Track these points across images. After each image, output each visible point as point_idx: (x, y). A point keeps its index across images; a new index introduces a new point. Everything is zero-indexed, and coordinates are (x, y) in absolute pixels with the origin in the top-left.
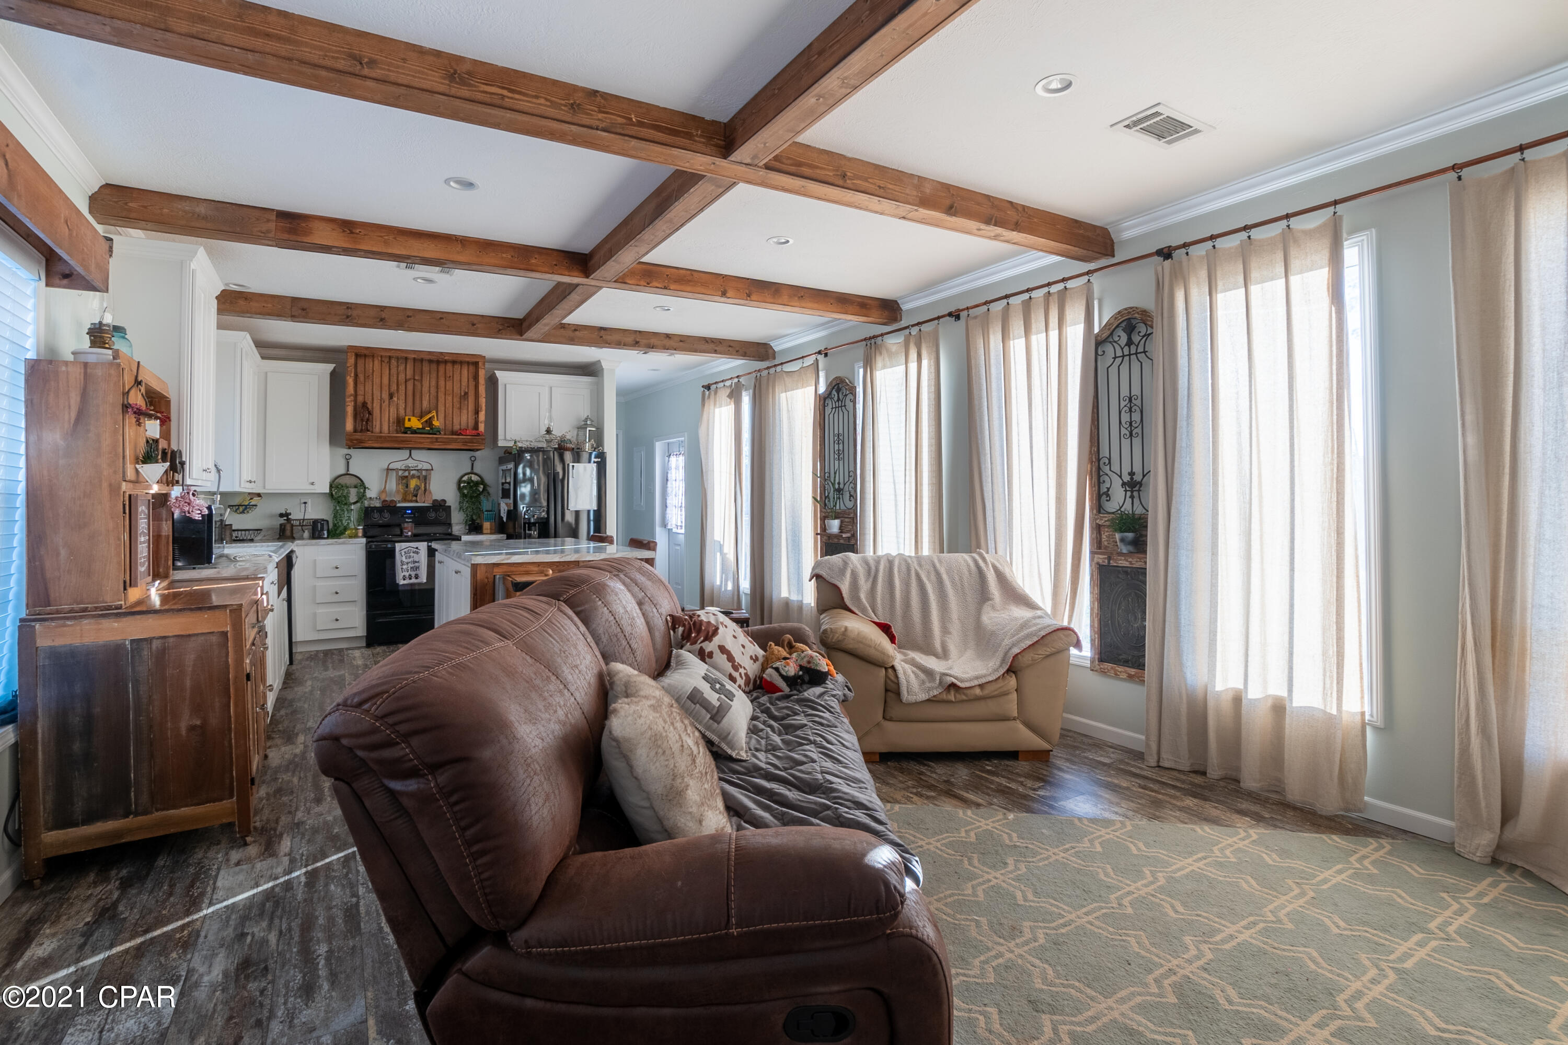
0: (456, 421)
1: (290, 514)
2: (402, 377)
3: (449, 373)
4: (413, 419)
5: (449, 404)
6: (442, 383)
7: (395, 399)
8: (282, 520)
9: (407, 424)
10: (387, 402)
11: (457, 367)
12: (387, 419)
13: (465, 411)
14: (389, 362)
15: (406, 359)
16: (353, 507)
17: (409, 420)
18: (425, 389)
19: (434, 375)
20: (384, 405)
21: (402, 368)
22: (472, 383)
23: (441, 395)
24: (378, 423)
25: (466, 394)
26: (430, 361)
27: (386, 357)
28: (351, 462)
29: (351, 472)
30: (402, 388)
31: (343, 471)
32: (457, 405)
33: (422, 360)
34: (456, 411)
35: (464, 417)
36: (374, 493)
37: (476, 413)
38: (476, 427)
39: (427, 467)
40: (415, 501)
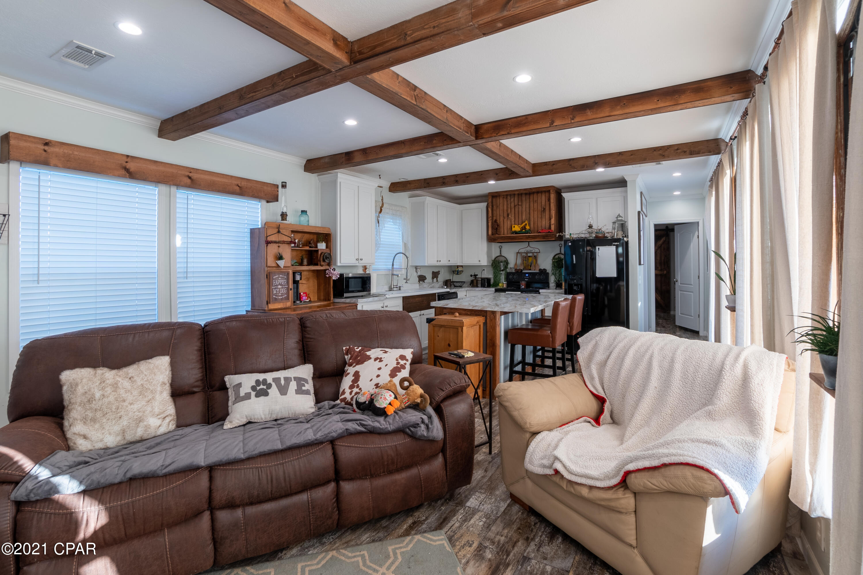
0: (539, 225)
1: (477, 275)
2: (513, 205)
3: (535, 199)
4: (516, 226)
5: (536, 216)
6: (532, 205)
7: (510, 216)
8: (473, 278)
9: (513, 229)
10: (506, 219)
11: (540, 195)
12: (506, 227)
13: (544, 219)
14: (507, 198)
15: (514, 194)
16: (502, 272)
17: (514, 227)
18: (524, 209)
19: (528, 201)
20: (505, 220)
21: (512, 200)
22: (547, 203)
23: (532, 211)
24: (503, 229)
25: (544, 209)
26: (526, 194)
27: (505, 195)
28: (503, 250)
29: (502, 255)
30: (513, 210)
31: (499, 254)
32: (539, 216)
33: (522, 194)
34: (539, 220)
35: (544, 223)
36: (511, 265)
37: (550, 219)
38: (550, 228)
39: (537, 251)
40: (530, 270)
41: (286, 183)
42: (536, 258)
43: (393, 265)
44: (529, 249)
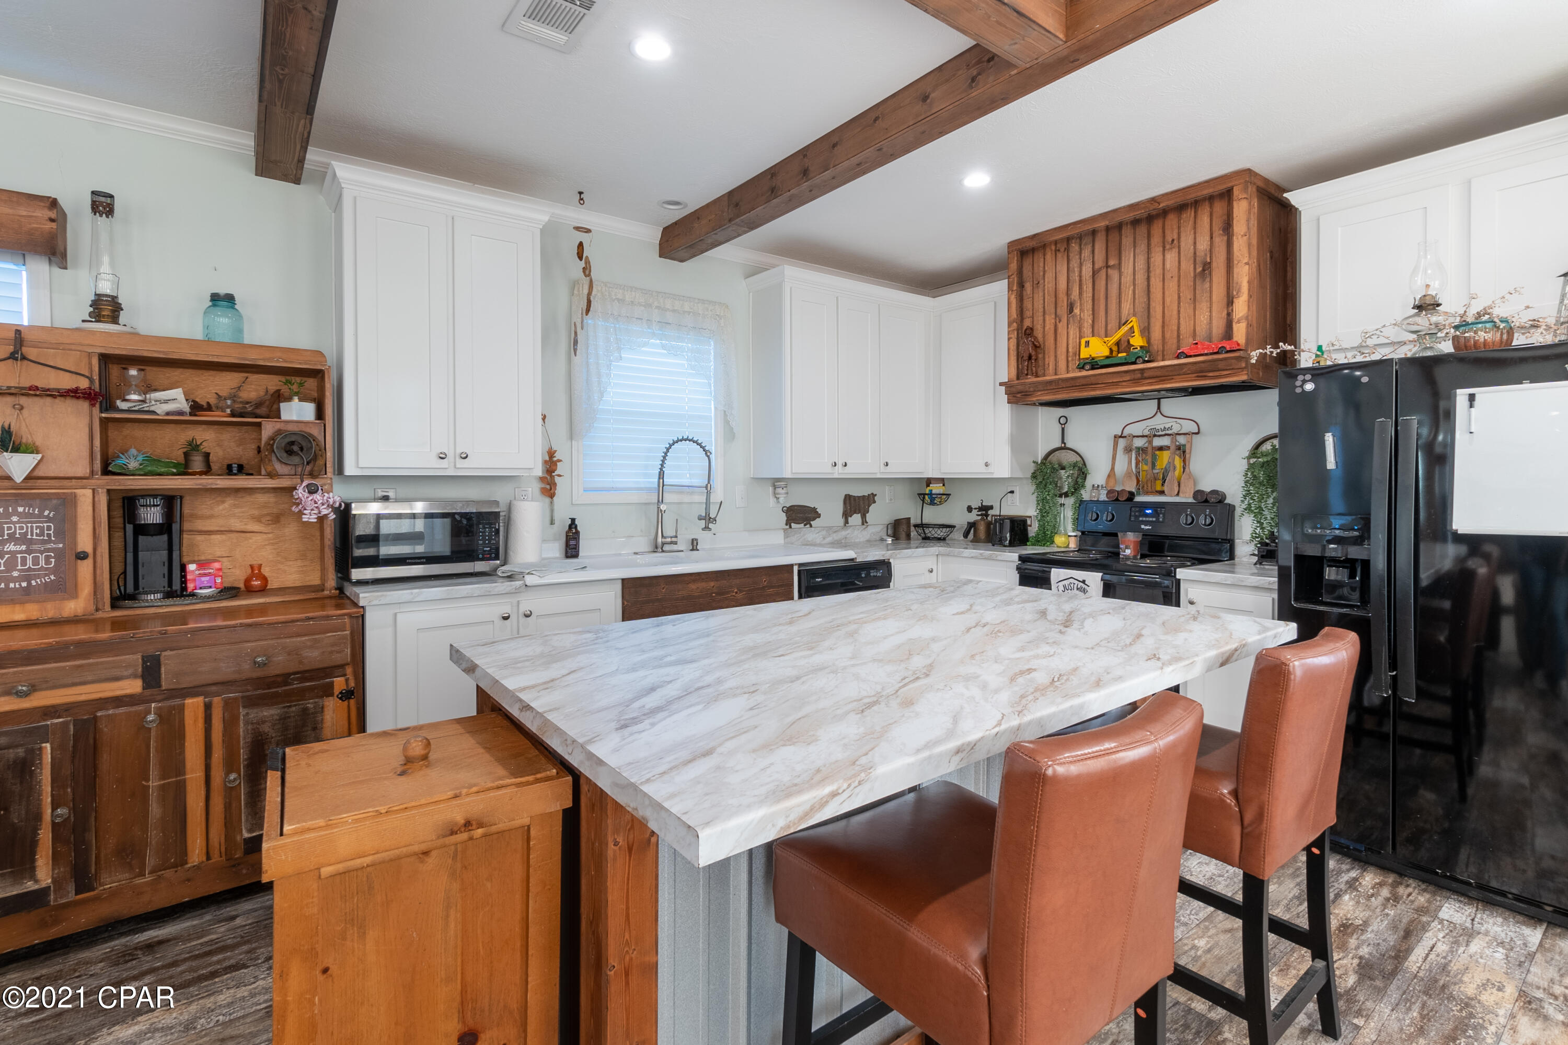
0: (1186, 329)
2: (1087, 270)
3: (1171, 235)
5: (1171, 298)
6: (1157, 258)
7: (1077, 311)
9: (1085, 353)
10: (1064, 320)
11: (1189, 215)
12: (1064, 350)
13: (1203, 306)
14: (1067, 250)
15: (1094, 233)
18: (1127, 278)
19: (1142, 247)
20: (1060, 325)
21: (1086, 253)
22: (1220, 241)
23: (1156, 283)
24: (1052, 359)
25: (1207, 267)
26: (1135, 222)
27: (1062, 239)
28: (1069, 429)
29: (1068, 446)
30: (1088, 287)
31: (1057, 444)
32: (1187, 295)
33: (1119, 227)
34: (1186, 310)
35: (1203, 318)
36: (1097, 476)
37: (1230, 302)
38: (1228, 332)
39: (1190, 427)
40: (1162, 493)
41: (112, 197)
42: (1182, 451)
43: (661, 475)
44: (1159, 422)
